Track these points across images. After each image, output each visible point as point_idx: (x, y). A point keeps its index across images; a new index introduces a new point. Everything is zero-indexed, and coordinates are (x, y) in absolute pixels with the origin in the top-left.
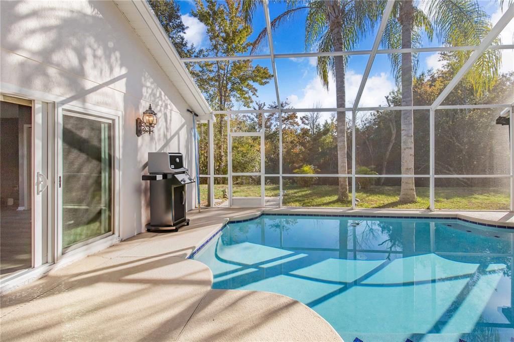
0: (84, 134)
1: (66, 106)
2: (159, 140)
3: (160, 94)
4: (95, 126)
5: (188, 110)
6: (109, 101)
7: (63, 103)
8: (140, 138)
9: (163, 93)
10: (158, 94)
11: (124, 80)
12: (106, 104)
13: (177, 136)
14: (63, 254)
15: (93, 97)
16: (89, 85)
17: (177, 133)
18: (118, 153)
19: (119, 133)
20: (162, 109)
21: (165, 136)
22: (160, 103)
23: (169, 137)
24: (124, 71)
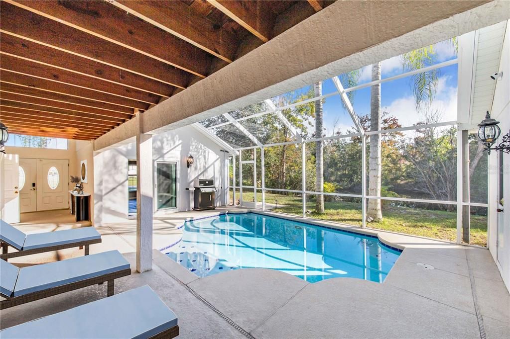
0: (165, 169)
1: (158, 160)
2: (200, 169)
3: (201, 147)
4: (168, 166)
5: (221, 151)
6: (173, 156)
7: (157, 159)
8: (189, 169)
9: (203, 146)
10: (199, 147)
11: (181, 146)
12: (172, 157)
13: (213, 166)
14: (157, 211)
15: (166, 156)
16: (165, 151)
17: (213, 164)
18: (178, 176)
19: (178, 168)
20: (203, 153)
21: (204, 167)
22: (201, 151)
23: (207, 167)
24: (181, 141)
